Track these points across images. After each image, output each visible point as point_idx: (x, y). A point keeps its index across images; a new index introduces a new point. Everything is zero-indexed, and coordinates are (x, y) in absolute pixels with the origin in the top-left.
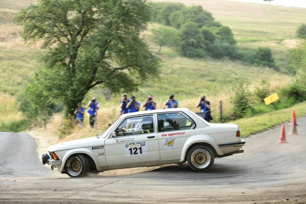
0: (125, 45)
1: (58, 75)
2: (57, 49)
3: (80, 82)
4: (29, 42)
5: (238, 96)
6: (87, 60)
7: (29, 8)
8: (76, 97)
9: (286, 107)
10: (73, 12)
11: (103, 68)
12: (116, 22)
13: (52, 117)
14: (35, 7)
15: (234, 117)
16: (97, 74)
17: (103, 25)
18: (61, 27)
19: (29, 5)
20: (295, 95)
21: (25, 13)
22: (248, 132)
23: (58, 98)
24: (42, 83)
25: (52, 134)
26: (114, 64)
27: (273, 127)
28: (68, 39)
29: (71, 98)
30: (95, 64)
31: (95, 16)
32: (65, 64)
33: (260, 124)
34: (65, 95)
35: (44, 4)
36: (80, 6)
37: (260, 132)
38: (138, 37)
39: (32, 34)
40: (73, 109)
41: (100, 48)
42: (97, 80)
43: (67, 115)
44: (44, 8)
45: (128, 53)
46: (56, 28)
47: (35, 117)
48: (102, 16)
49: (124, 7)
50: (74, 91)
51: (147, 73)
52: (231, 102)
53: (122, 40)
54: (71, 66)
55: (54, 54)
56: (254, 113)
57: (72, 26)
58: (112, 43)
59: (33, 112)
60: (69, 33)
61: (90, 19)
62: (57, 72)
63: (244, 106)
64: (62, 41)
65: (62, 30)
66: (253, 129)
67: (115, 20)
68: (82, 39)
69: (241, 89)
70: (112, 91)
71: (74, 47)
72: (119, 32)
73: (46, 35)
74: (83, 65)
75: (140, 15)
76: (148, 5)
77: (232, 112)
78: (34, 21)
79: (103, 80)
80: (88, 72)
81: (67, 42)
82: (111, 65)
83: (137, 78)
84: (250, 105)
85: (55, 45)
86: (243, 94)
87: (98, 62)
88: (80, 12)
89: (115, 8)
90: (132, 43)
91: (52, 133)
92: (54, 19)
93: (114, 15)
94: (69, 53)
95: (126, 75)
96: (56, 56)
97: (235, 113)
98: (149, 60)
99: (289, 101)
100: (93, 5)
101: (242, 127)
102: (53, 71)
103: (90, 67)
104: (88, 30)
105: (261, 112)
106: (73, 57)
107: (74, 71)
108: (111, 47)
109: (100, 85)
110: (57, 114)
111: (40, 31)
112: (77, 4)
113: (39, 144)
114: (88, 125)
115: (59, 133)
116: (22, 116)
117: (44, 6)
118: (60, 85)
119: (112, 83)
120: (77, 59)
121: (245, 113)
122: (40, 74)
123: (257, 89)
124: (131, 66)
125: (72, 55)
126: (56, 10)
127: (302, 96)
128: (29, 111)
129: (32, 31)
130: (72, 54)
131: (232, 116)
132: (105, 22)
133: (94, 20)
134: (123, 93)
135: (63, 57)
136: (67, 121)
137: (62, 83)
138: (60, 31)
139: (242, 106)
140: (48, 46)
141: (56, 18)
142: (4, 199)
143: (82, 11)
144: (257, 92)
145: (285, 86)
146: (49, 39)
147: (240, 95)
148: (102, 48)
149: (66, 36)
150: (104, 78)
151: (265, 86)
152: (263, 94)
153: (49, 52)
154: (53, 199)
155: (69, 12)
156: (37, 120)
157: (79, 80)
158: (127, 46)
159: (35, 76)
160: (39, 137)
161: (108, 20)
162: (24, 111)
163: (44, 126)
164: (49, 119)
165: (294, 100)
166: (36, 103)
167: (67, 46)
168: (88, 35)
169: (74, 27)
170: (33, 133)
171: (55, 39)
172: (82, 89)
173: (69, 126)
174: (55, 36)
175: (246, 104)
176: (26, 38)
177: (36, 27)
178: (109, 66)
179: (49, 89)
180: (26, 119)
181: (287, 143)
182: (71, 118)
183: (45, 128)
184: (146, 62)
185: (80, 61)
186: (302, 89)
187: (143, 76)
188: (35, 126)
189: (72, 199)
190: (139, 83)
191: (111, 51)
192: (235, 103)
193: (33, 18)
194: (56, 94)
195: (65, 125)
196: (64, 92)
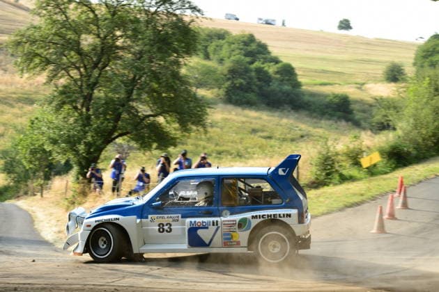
0: (160, 83)
1: (66, 122)
2: (65, 87)
3: (97, 134)
4: (26, 75)
5: (320, 156)
6: (106, 103)
7: (28, 29)
8: (91, 153)
9: (386, 173)
10: (88, 36)
11: (128, 114)
12: (149, 52)
13: (50, 182)
14: (35, 28)
15: (315, 185)
16: (120, 123)
17: (130, 55)
18: (72, 57)
19: (29, 25)
20: (395, 157)
21: (23, 35)
22: (341, 205)
23: (65, 154)
24: (44, 133)
25: (51, 205)
26: (144, 109)
27: (374, 198)
28: (80, 72)
29: (84, 155)
30: (119, 108)
31: (119, 43)
32: (76, 108)
33: (355, 194)
34: (75, 150)
35: (49, 24)
36: (98, 28)
37: (358, 204)
38: (178, 73)
39: (32, 65)
40: (85, 170)
41: (125, 86)
42: (120, 132)
43: (78, 179)
44: (49, 30)
45: (164, 95)
46: (64, 58)
47: (26, 182)
48: (129, 43)
49: (161, 31)
50: (88, 145)
51: (189, 123)
52: (311, 164)
53: (155, 76)
54: (84, 110)
55: (62, 93)
56: (344, 179)
57: (87, 56)
58: (143, 79)
59: (22, 175)
60: (82, 65)
61: (111, 47)
62: (64, 118)
63: (329, 169)
64: (72, 75)
65: (73, 60)
66: (346, 200)
67: (147, 48)
68: (100, 74)
69: (326, 147)
70: (141, 147)
71: (90, 85)
72: (153, 64)
73: (51, 67)
74: (101, 110)
75: (183, 42)
76: (193, 28)
77: (313, 178)
78: (34, 48)
79: (130, 131)
80: (108, 119)
81: (79, 77)
82: (139, 110)
83: (175, 129)
84: (337, 168)
85: (63, 81)
86: (328, 153)
87: (123, 105)
88: (98, 36)
89: (148, 32)
90: (170, 80)
91: (53, 203)
92: (63, 45)
93: (146, 41)
94: (82, 92)
95: (160, 124)
96: (64, 96)
97: (317, 179)
98: (192, 104)
99: (388, 165)
100: (116, 27)
101: (332, 197)
102: (61, 117)
103: (110, 113)
104: (109, 61)
105: (351, 179)
106: (88, 98)
107: (88, 118)
108: (141, 85)
109: (125, 137)
110: (57, 177)
111: (42, 62)
112: (95, 25)
113: (36, 217)
114: (110, 192)
115: (66, 203)
116: (7, 180)
117: (50, 27)
118: (69, 136)
119: (141, 134)
120: (92, 101)
121: (330, 179)
122: (36, 121)
123: (345, 148)
124: (167, 112)
125: (86, 96)
126: (64, 32)
127: (405, 159)
128: (16, 173)
129: (31, 60)
130: (86, 94)
131: (313, 183)
132: (132, 50)
133: (117, 47)
134: (156, 149)
135: (74, 98)
136: (77, 186)
137: (71, 133)
138: (70, 62)
139: (325, 169)
140: (53, 81)
141: (65, 44)
142: (24, 284)
143: (102, 36)
144: (345, 151)
145: (382, 145)
146: (54, 73)
147: (323, 155)
148: (128, 86)
149: (78, 68)
150: (129, 128)
151: (356, 143)
152: (354, 154)
153: (55, 91)
154: (94, 285)
155: (83, 36)
156: (27, 185)
157: (95, 129)
158: (164, 84)
159: (30, 124)
160: (33, 208)
161: (137, 48)
162: (9, 173)
163: (39, 194)
164: (47, 184)
165: (394, 163)
166: (30, 162)
167: (79, 83)
168: (108, 68)
169: (89, 57)
170: (23, 203)
171: (63, 72)
172: (100, 142)
173: (80, 193)
174: (64, 69)
175: (332, 167)
176: (22, 70)
177: (37, 55)
178: (137, 112)
179: (54, 142)
180: (12, 184)
181: (396, 219)
182: (83, 183)
183: (42, 196)
184: (189, 107)
185: (97, 104)
186: (405, 149)
187: (184, 127)
188: (26, 193)
189: (119, 286)
190: (178, 136)
191: (141, 91)
192: (316, 166)
193: (34, 42)
194: (63, 148)
195: (75, 191)
196: (75, 146)
